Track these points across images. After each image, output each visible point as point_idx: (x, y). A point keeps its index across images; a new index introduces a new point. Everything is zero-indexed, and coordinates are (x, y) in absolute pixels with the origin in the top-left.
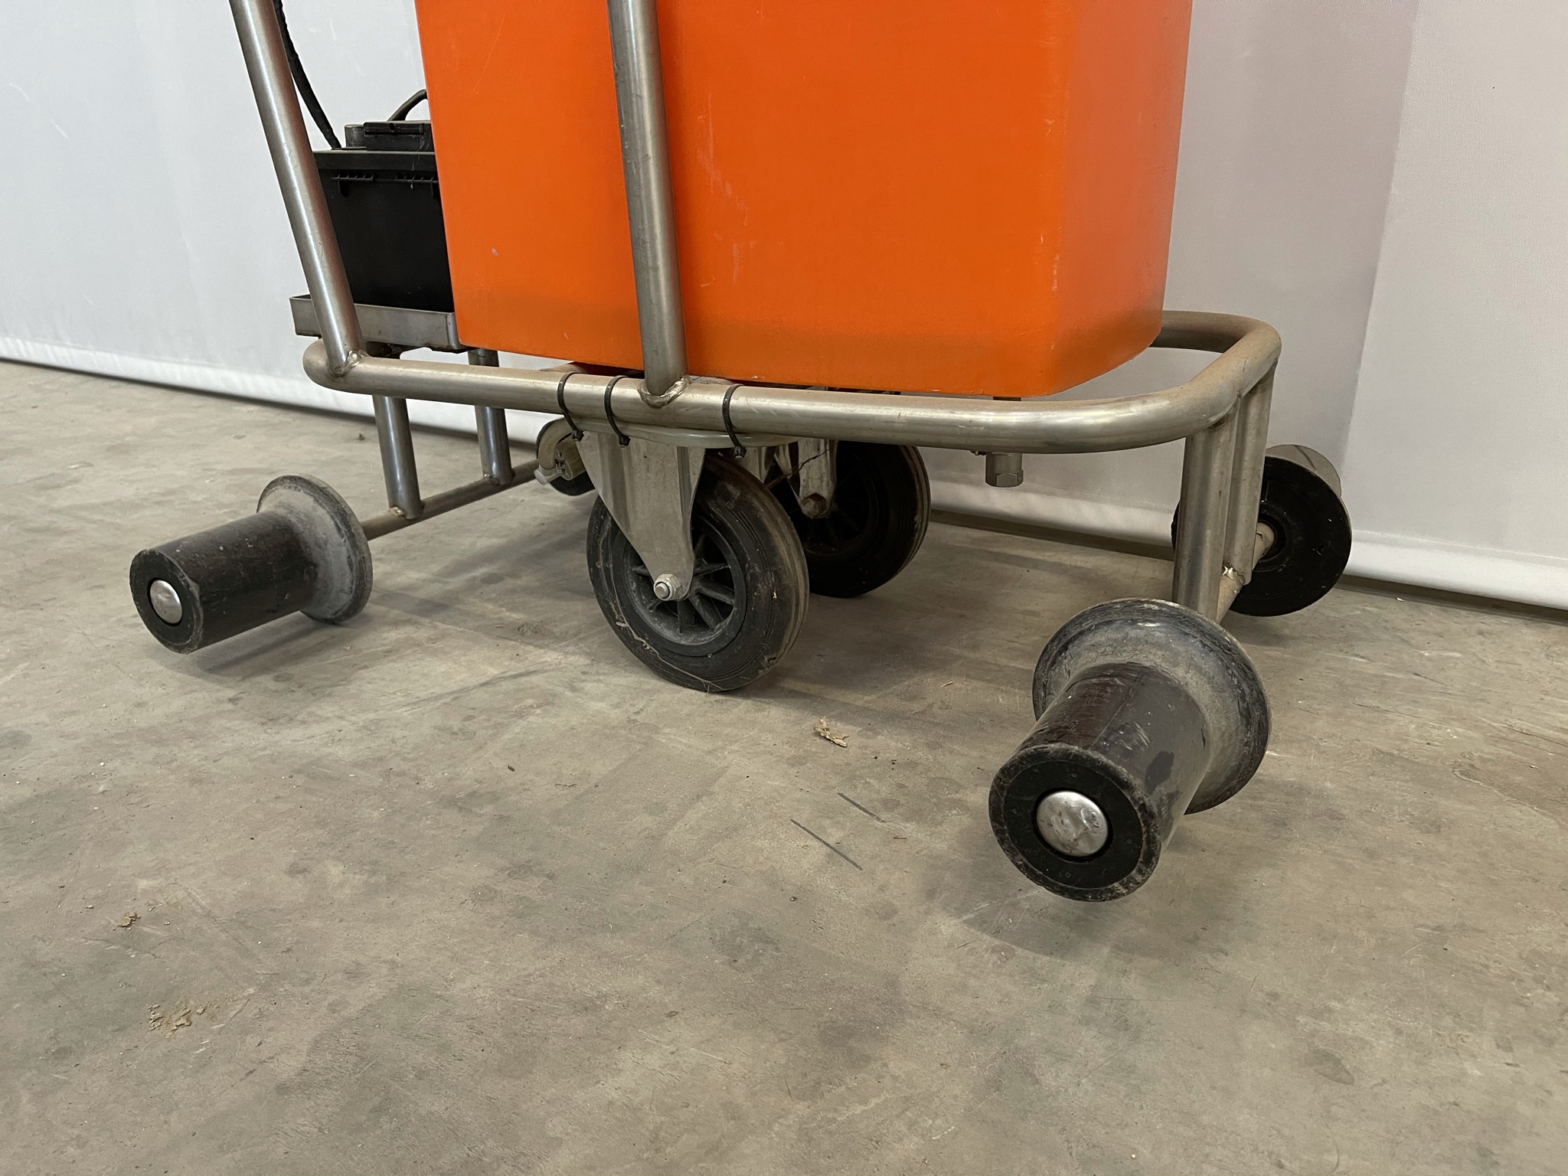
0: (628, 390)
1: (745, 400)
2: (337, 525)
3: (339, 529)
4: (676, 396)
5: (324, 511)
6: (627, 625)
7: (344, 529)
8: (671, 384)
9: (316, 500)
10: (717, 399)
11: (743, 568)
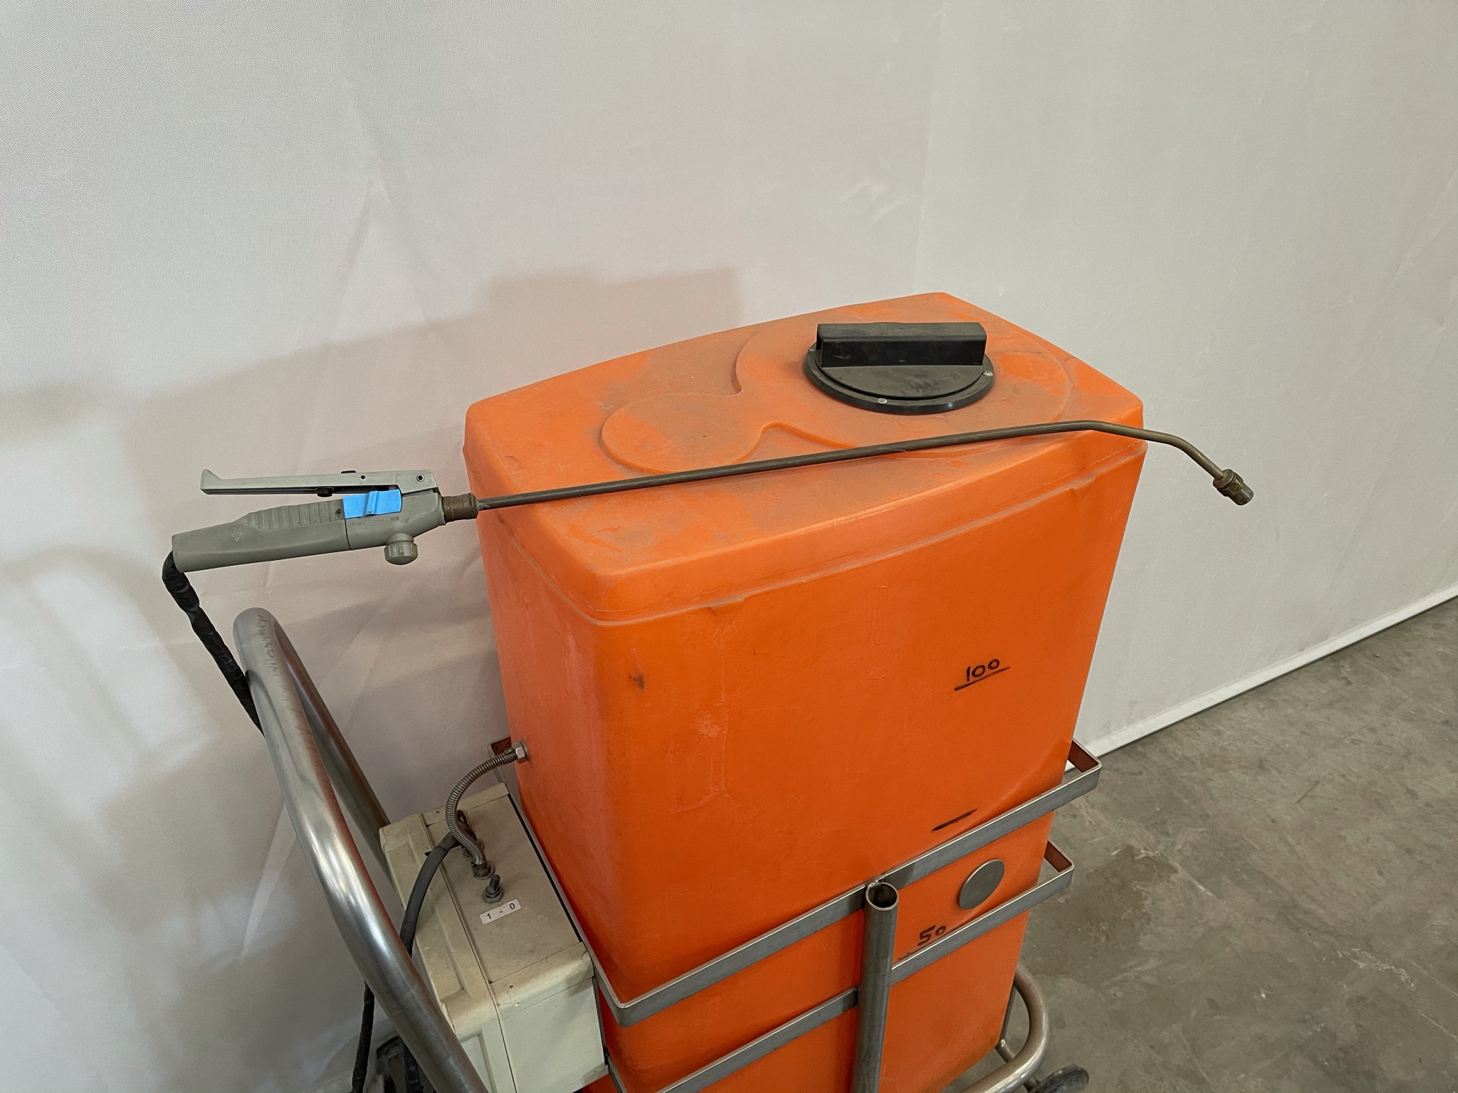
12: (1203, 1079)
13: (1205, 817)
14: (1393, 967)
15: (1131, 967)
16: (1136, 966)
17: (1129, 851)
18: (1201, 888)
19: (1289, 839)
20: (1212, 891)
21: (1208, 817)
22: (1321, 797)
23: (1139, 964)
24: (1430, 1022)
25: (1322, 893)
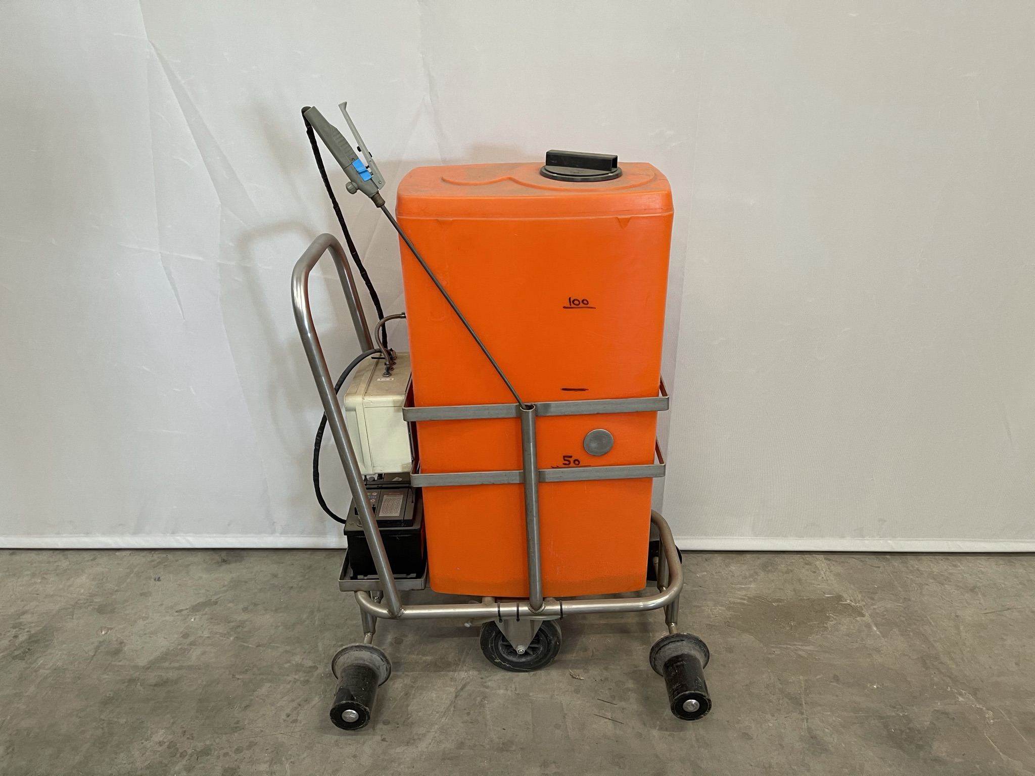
0: (524, 608)
1: (567, 607)
2: (381, 659)
3: (382, 660)
4: (543, 609)
5: (376, 656)
6: (500, 661)
7: (384, 659)
8: (541, 606)
9: (371, 653)
10: (558, 607)
11: (546, 638)
12: (801, 705)
13: (907, 600)
14: (984, 708)
15: (796, 645)
16: (799, 645)
17: (839, 598)
18: (875, 629)
19: (962, 628)
20: (880, 632)
21: (910, 600)
22: (1006, 616)
23: (801, 645)
24: (990, 742)
25: (962, 659)
